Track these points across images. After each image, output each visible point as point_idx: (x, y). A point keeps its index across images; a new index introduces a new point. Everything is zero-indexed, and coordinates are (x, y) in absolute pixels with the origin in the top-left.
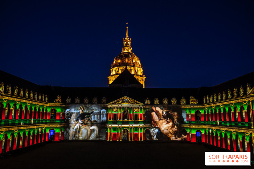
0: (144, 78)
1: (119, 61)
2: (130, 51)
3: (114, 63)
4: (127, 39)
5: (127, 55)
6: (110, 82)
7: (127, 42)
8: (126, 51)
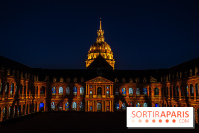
0: (114, 62)
1: (95, 49)
2: (103, 40)
3: (91, 50)
4: (101, 31)
5: (101, 44)
6: (88, 65)
7: (101, 34)
8: (100, 41)
